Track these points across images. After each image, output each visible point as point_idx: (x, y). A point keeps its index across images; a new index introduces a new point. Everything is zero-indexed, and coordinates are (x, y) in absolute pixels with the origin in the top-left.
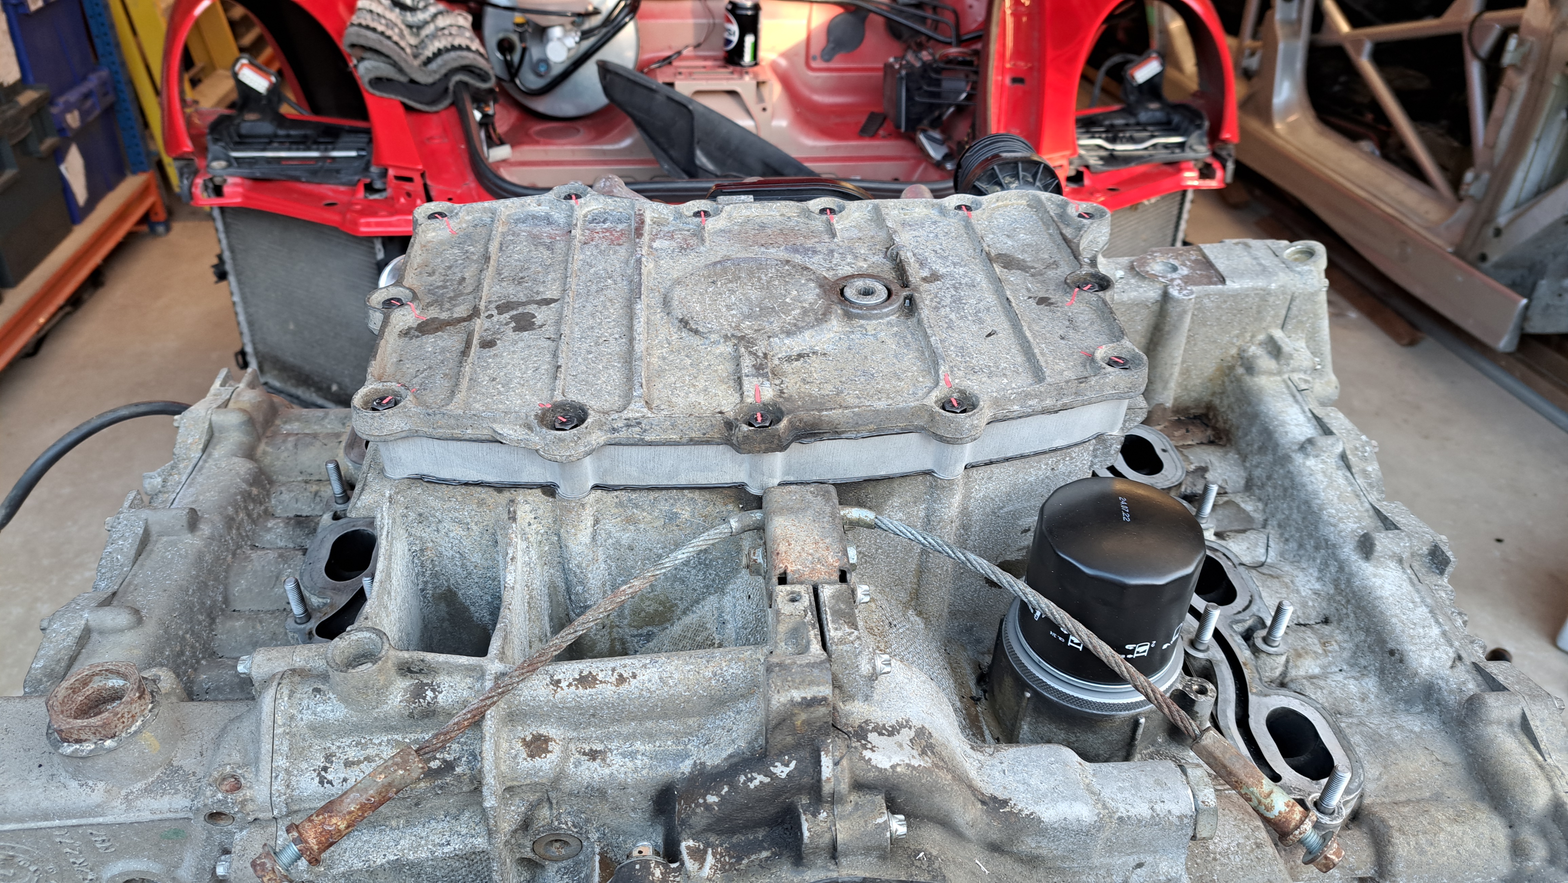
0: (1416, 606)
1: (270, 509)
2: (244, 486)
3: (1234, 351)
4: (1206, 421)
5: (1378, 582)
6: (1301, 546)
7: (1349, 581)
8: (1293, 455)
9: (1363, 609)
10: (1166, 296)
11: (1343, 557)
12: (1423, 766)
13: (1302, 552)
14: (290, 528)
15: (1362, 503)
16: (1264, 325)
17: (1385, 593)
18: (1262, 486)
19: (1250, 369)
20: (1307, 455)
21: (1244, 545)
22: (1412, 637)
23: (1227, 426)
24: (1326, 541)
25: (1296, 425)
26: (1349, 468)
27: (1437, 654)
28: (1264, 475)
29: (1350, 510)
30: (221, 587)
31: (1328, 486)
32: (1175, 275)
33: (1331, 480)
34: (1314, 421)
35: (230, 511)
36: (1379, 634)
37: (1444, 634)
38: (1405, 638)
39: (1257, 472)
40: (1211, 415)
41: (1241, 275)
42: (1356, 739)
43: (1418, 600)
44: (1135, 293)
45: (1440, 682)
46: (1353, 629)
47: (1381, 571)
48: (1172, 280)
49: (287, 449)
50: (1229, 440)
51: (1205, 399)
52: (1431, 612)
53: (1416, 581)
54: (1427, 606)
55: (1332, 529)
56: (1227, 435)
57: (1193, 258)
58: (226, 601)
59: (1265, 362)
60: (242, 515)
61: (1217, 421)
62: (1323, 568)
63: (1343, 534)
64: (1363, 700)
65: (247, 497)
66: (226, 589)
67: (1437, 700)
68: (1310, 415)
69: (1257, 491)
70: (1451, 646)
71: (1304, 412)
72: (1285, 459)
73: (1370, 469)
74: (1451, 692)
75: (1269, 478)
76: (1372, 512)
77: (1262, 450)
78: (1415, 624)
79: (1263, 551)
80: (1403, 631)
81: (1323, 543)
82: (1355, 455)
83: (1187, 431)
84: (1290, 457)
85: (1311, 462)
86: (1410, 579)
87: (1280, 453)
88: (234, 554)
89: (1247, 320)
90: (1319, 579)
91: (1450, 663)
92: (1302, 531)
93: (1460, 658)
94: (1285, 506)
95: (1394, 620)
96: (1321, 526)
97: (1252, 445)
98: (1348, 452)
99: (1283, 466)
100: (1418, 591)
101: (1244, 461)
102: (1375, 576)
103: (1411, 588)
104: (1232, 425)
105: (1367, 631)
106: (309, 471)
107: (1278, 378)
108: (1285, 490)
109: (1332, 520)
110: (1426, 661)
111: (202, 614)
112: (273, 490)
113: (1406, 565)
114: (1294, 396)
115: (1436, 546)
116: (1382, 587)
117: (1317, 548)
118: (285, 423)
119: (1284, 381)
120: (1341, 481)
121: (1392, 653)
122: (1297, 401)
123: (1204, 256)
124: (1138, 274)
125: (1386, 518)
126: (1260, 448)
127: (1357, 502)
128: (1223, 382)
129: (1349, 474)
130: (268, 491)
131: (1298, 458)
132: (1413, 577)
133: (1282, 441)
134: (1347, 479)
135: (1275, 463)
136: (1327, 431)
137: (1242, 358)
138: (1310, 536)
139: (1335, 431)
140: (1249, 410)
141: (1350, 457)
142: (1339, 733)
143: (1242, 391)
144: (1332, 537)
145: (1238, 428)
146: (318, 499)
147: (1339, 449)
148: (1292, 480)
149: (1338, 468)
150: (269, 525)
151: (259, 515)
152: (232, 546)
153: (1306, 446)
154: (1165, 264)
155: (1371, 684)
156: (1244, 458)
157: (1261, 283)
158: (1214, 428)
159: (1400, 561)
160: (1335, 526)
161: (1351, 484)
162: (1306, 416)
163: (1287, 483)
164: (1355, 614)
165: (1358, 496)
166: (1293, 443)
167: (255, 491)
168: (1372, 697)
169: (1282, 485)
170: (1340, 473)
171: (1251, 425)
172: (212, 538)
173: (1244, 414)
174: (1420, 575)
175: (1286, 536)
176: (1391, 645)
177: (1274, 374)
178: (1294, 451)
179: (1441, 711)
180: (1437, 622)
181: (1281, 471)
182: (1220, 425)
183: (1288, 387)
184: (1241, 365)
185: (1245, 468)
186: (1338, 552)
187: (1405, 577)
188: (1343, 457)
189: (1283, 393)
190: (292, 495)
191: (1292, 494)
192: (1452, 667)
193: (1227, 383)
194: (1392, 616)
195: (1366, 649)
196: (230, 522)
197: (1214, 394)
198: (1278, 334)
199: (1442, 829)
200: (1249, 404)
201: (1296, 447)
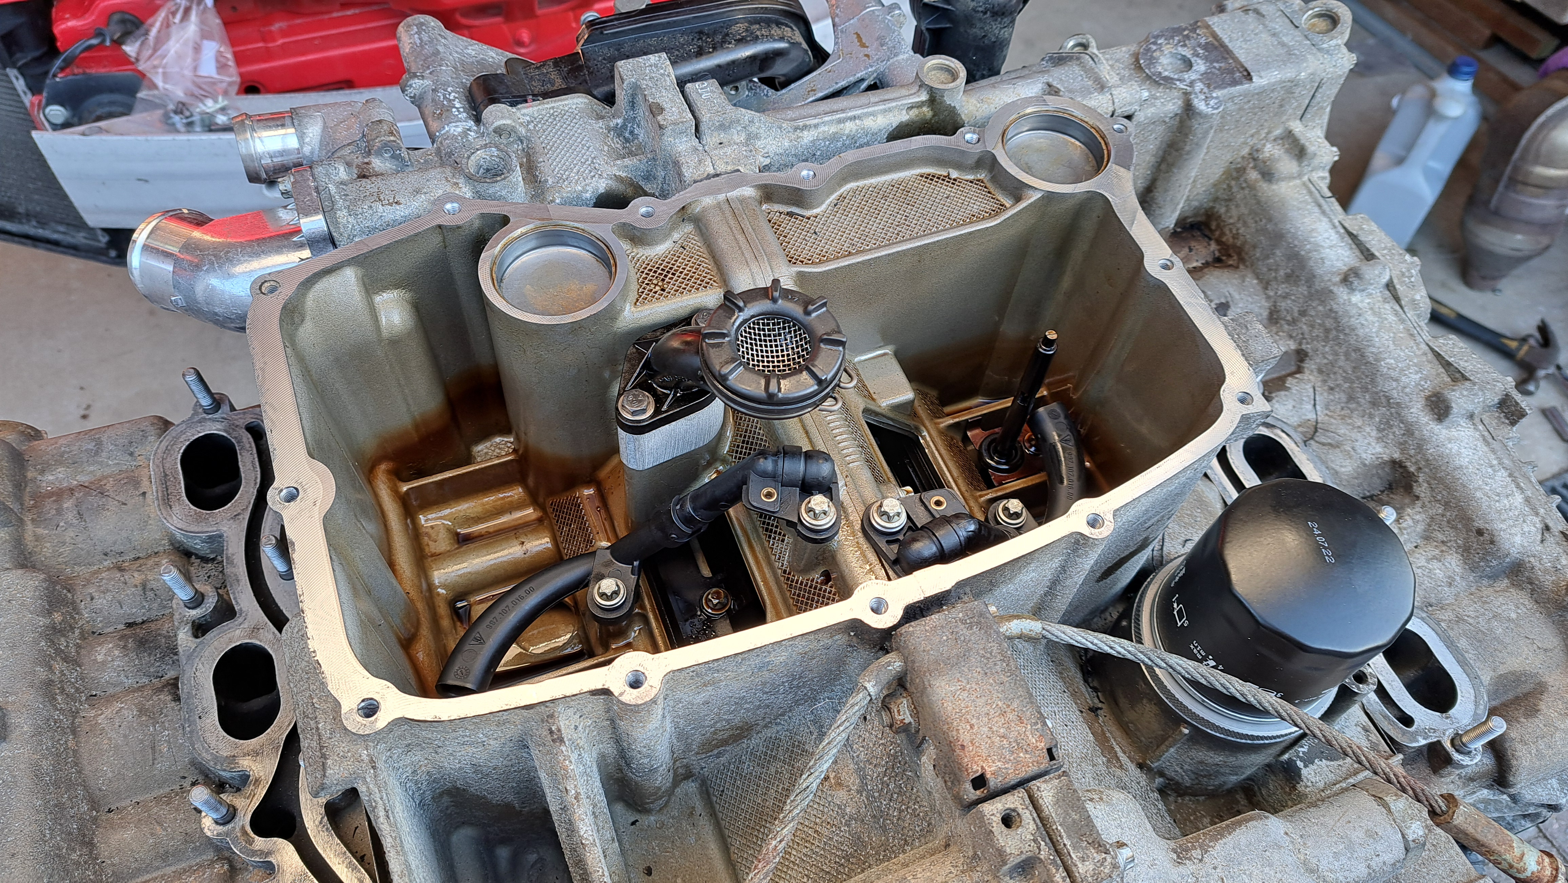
0: (1494, 471)
1: (87, 628)
2: (43, 621)
3: (1245, 151)
4: (1207, 233)
5: (1454, 447)
6: (1351, 398)
7: (1420, 448)
8: (1335, 289)
9: (1441, 481)
10: (1188, 108)
11: (1411, 419)
12: (1527, 658)
13: (1353, 406)
14: (133, 655)
15: (1418, 344)
16: (1285, 118)
17: (1464, 461)
18: (1294, 322)
19: (1268, 175)
20: (1352, 290)
21: (1290, 404)
22: (1499, 512)
23: (1239, 243)
24: (1388, 399)
25: (1331, 247)
26: (1397, 299)
27: (1526, 529)
28: (1296, 309)
29: (1409, 356)
30: (80, 792)
31: (1380, 328)
32: (1192, 76)
33: (1382, 319)
34: (1347, 239)
35: (42, 673)
36: (1461, 509)
37: (1527, 500)
38: (1494, 516)
39: (1283, 305)
40: (1213, 225)
41: (1267, 66)
42: (1463, 643)
43: (1495, 462)
44: (1153, 110)
45: (1532, 559)
46: (1426, 500)
47: (1454, 433)
48: (1192, 84)
49: (69, 525)
50: (1242, 260)
51: (1205, 205)
52: (1510, 475)
53: (1490, 438)
54: (1505, 469)
55: (1394, 384)
56: (1239, 254)
57: (1203, 41)
58: (94, 804)
59: (1286, 165)
60: (58, 666)
61: (1223, 234)
62: (1384, 427)
63: (1407, 390)
64: (1450, 585)
65: (54, 632)
66: (86, 788)
67: (1528, 578)
68: (1342, 231)
69: (1286, 327)
70: (1537, 514)
71: (1335, 227)
72: (1324, 295)
73: (1418, 297)
74: (1546, 571)
75: (1303, 313)
76: (1430, 356)
77: (1291, 278)
78: (1498, 495)
79: (1310, 407)
80: (1489, 507)
81: (1383, 400)
82: (1402, 283)
83: (1191, 250)
84: (1331, 292)
85: (1356, 298)
86: (1483, 436)
87: (1318, 286)
88: (74, 732)
89: (1266, 117)
90: (1379, 439)
91: (1539, 537)
92: (1352, 382)
93: (1547, 528)
94: (1327, 349)
95: (1479, 494)
96: (1379, 380)
97: (1276, 271)
98: (1395, 281)
99: (1323, 302)
100: (1493, 451)
101: (1266, 288)
102: (1450, 440)
103: (1486, 449)
104: (1245, 242)
105: (1447, 505)
106: (117, 548)
107: (1298, 181)
108: (1327, 331)
109: (1393, 374)
110: (1518, 540)
111: (74, 850)
112: (78, 597)
113: (1477, 420)
114: (1320, 206)
115: (1507, 395)
116: (1459, 454)
117: (1374, 404)
118: (42, 472)
119: (1304, 184)
120: (1392, 318)
121: (1480, 532)
122: (1324, 213)
123: (1215, 36)
124: (1148, 77)
125: (1449, 364)
126: (1288, 277)
127: (1412, 343)
128: (1230, 187)
129: (1398, 308)
130: (73, 603)
131: (1342, 293)
132: (1486, 434)
133: (1319, 272)
134: (1396, 314)
135: (1310, 297)
136: (1368, 255)
137: (1255, 159)
138: (1365, 389)
139: (1377, 254)
140: (1270, 227)
141: (1398, 287)
142: (1451, 645)
143: (1259, 203)
144: (1395, 394)
145: (1254, 247)
146: (151, 595)
147: (1385, 279)
148: (1336, 320)
149: (1385, 301)
150: (100, 658)
151: (78, 646)
152: (66, 723)
153: (1350, 278)
154: (1174, 55)
155: (1454, 562)
156: (1266, 285)
157: (1289, 73)
158: (1219, 242)
159: (1471, 416)
160: (1396, 380)
161: (1402, 321)
162: (1337, 232)
163: (1329, 323)
164: (1429, 483)
165: (1412, 335)
166: (1333, 273)
167: (57, 617)
168: (1458, 578)
169: (1322, 325)
170: (1387, 306)
171: (1274, 246)
172: (38, 732)
173: (1263, 231)
174: (1491, 430)
175: (1331, 384)
176: (1479, 524)
177: (1294, 178)
178: (1334, 285)
179: (1533, 590)
180: (1518, 487)
181: (1320, 308)
182: (1228, 238)
183: (1310, 193)
184: (1254, 167)
185: (1268, 297)
186: (1404, 412)
187: (1477, 435)
188: (1390, 286)
189: (1308, 204)
190: (109, 596)
191: (1337, 337)
192: (1542, 541)
193: (1235, 189)
194: (1476, 489)
195: (1444, 523)
196: (48, 689)
197: (1216, 199)
198: (1297, 127)
199: (1557, 729)
200: (1270, 220)
201: (1337, 279)
